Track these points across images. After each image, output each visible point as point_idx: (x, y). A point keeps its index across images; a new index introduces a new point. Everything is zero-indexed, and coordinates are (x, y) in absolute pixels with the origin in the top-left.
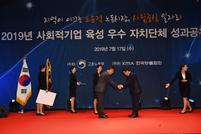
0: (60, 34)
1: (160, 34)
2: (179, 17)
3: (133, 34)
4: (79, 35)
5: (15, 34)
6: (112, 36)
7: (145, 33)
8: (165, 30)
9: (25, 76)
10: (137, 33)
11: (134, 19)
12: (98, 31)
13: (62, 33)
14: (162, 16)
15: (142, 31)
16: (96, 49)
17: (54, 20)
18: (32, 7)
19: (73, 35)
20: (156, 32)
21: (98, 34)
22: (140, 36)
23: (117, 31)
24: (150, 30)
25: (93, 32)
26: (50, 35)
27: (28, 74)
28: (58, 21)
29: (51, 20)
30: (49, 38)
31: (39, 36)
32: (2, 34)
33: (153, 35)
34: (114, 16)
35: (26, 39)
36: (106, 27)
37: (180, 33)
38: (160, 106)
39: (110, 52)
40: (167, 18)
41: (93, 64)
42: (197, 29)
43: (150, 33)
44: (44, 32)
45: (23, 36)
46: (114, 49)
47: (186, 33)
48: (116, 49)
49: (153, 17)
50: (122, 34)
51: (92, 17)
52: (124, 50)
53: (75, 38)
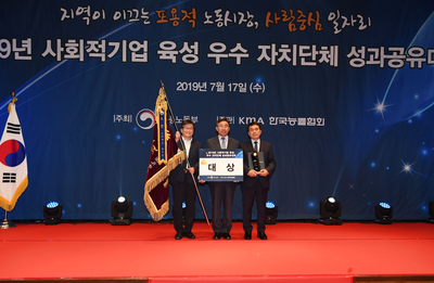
0: (97, 48)
1: (324, 58)
2: (366, 22)
3: (264, 55)
4: (141, 51)
6: (218, 57)
7: (290, 55)
8: (335, 50)
9: (13, 142)
10: (274, 54)
11: (268, 20)
12: (186, 44)
13: (103, 46)
14: (330, 19)
15: (285, 50)
16: (181, 86)
17: (85, 15)
19: (129, 53)
20: (315, 53)
21: (186, 53)
22: (280, 60)
23: (230, 46)
24: (301, 48)
25: (174, 46)
26: (74, 50)
27: (19, 138)
28: (95, 18)
29: (78, 13)
30: (72, 56)
31: (49, 50)
33: (308, 59)
34: (223, 13)
35: (17, 57)
36: (205, 36)
37: (367, 59)
38: (318, 217)
39: (212, 94)
40: (340, 22)
42: (402, 50)
43: (301, 54)
44: (59, 41)
45: (8, 49)
46: (220, 87)
47: (379, 59)
48: (226, 88)
49: (310, 19)
50: (239, 53)
51: (174, 11)
52: (243, 90)
53: (134, 60)
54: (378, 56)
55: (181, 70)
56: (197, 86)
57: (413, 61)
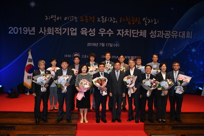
0: (58, 31)
1: (141, 35)
2: (157, 21)
3: (119, 33)
4: (74, 32)
5: (20, 29)
6: (102, 34)
7: (129, 33)
8: (145, 31)
9: (30, 65)
10: (123, 33)
11: (121, 20)
12: (91, 29)
13: (60, 30)
14: (144, 20)
15: (127, 31)
16: (89, 44)
17: (54, 18)
18: (35, 6)
19: (70, 32)
20: (138, 32)
21: (91, 32)
22: (125, 35)
23: (107, 30)
24: (133, 31)
25: (86, 30)
26: (50, 31)
28: (58, 19)
29: (51, 18)
30: (49, 33)
31: (41, 31)
32: (9, 28)
33: (135, 35)
34: (104, 18)
35: (30, 34)
36: (98, 26)
37: (157, 35)
39: (100, 47)
40: (147, 21)
41: (85, 56)
42: (170, 32)
43: (133, 33)
44: (45, 28)
45: (27, 31)
46: (103, 45)
47: (161, 35)
48: (105, 45)
49: (136, 20)
50: (110, 32)
51: (86, 17)
52: (111, 46)
53: (72, 35)
54: (161, 34)
55: (89, 39)
56: (95, 44)
57: (173, 36)
